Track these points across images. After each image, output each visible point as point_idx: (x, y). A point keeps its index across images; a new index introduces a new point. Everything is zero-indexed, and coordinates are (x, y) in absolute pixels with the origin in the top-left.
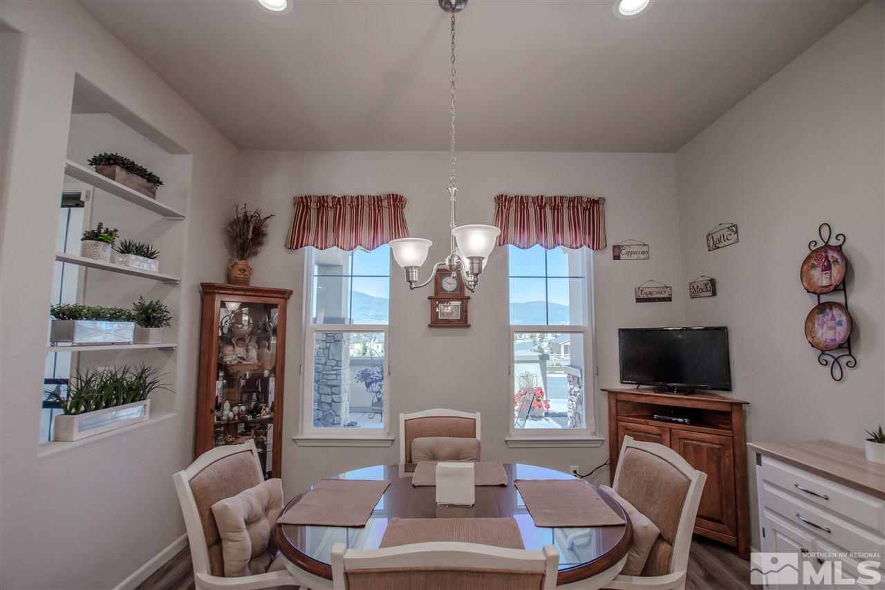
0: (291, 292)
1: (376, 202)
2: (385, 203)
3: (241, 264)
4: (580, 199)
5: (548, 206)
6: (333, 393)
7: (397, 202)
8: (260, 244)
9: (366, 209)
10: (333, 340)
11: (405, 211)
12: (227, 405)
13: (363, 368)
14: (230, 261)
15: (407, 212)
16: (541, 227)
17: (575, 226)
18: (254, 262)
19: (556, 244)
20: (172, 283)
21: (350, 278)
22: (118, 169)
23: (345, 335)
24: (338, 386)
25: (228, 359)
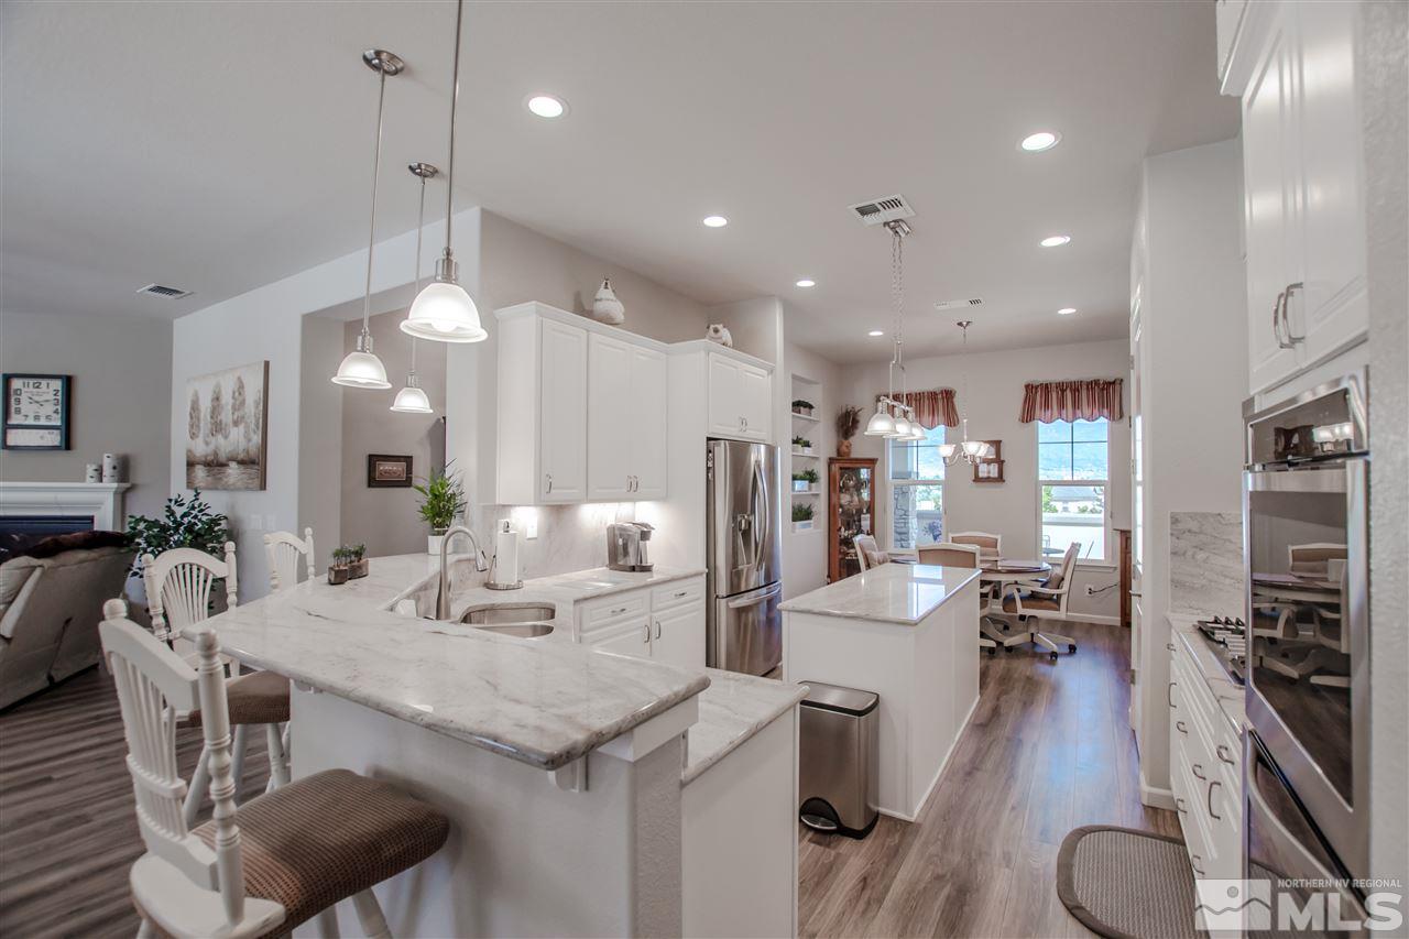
0: (877, 460)
1: (933, 396)
2: (940, 396)
3: (846, 443)
4: (1096, 382)
5: (1068, 390)
6: (902, 540)
7: (948, 395)
8: (856, 428)
9: (927, 402)
10: (903, 493)
11: (955, 400)
12: (843, 529)
13: (931, 521)
14: (838, 442)
15: (957, 401)
16: (1062, 405)
17: (1091, 403)
18: (852, 440)
19: (1075, 418)
20: (817, 458)
21: (915, 449)
22: (802, 408)
23: (911, 488)
24: (906, 533)
25: (843, 502)
